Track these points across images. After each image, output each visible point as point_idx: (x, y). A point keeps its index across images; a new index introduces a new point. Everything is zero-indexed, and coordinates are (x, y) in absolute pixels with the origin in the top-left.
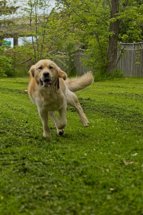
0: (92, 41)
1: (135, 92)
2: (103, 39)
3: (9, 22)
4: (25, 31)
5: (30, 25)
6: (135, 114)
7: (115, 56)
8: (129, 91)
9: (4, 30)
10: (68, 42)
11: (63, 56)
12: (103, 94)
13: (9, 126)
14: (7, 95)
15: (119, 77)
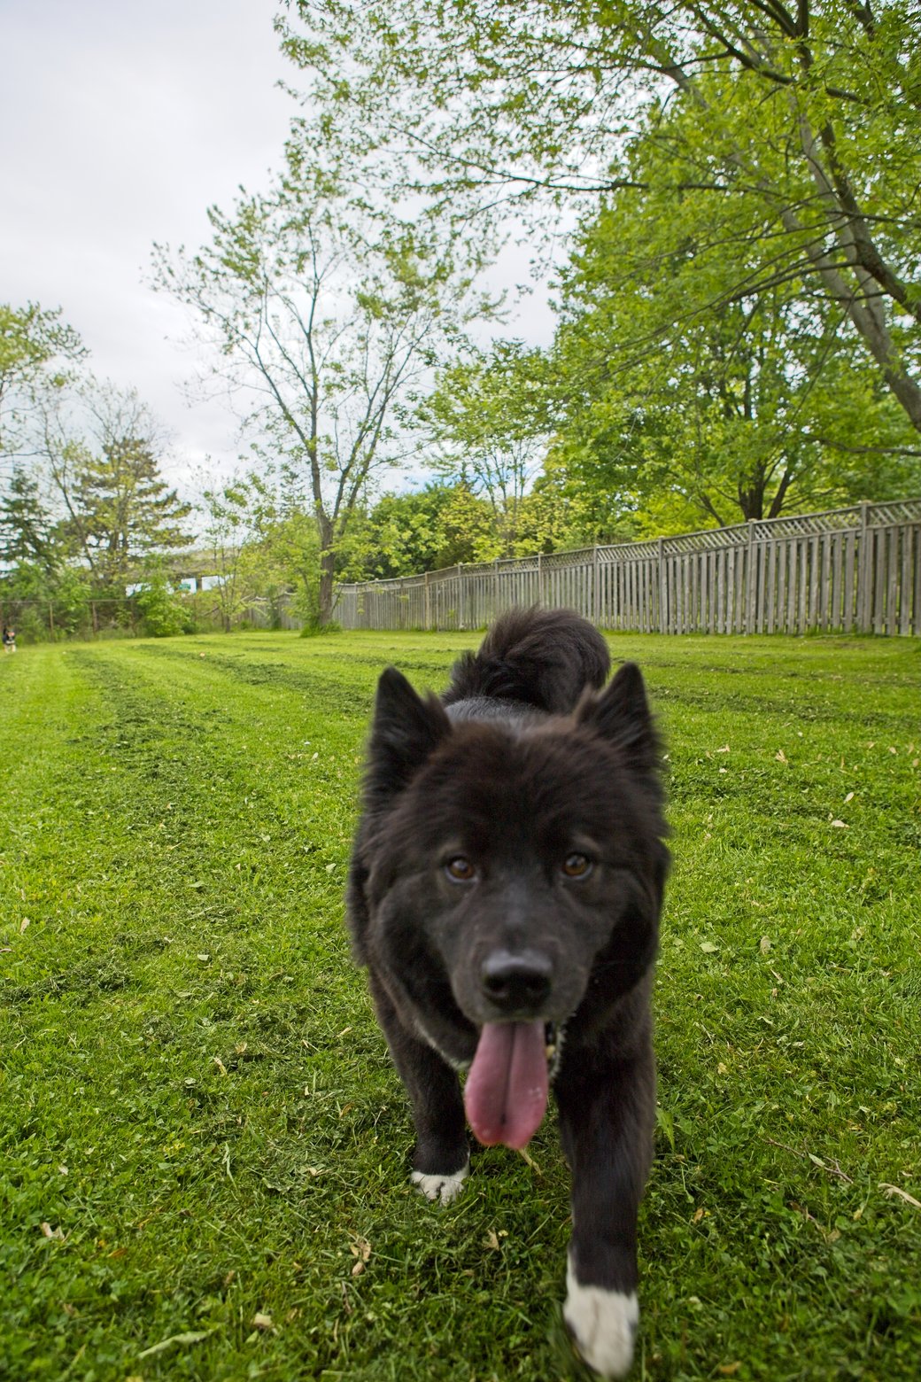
0: (301, 583)
1: (352, 652)
2: (312, 580)
3: (186, 557)
4: (208, 569)
5: (215, 560)
6: (335, 685)
7: (329, 603)
8: (342, 651)
9: (179, 569)
10: (269, 583)
11: (263, 603)
12: (307, 656)
13: (159, 711)
14: (173, 663)
15: (335, 630)
